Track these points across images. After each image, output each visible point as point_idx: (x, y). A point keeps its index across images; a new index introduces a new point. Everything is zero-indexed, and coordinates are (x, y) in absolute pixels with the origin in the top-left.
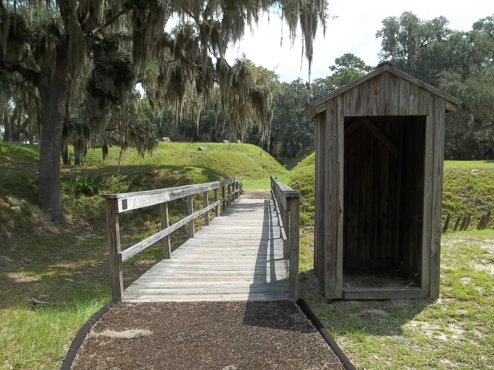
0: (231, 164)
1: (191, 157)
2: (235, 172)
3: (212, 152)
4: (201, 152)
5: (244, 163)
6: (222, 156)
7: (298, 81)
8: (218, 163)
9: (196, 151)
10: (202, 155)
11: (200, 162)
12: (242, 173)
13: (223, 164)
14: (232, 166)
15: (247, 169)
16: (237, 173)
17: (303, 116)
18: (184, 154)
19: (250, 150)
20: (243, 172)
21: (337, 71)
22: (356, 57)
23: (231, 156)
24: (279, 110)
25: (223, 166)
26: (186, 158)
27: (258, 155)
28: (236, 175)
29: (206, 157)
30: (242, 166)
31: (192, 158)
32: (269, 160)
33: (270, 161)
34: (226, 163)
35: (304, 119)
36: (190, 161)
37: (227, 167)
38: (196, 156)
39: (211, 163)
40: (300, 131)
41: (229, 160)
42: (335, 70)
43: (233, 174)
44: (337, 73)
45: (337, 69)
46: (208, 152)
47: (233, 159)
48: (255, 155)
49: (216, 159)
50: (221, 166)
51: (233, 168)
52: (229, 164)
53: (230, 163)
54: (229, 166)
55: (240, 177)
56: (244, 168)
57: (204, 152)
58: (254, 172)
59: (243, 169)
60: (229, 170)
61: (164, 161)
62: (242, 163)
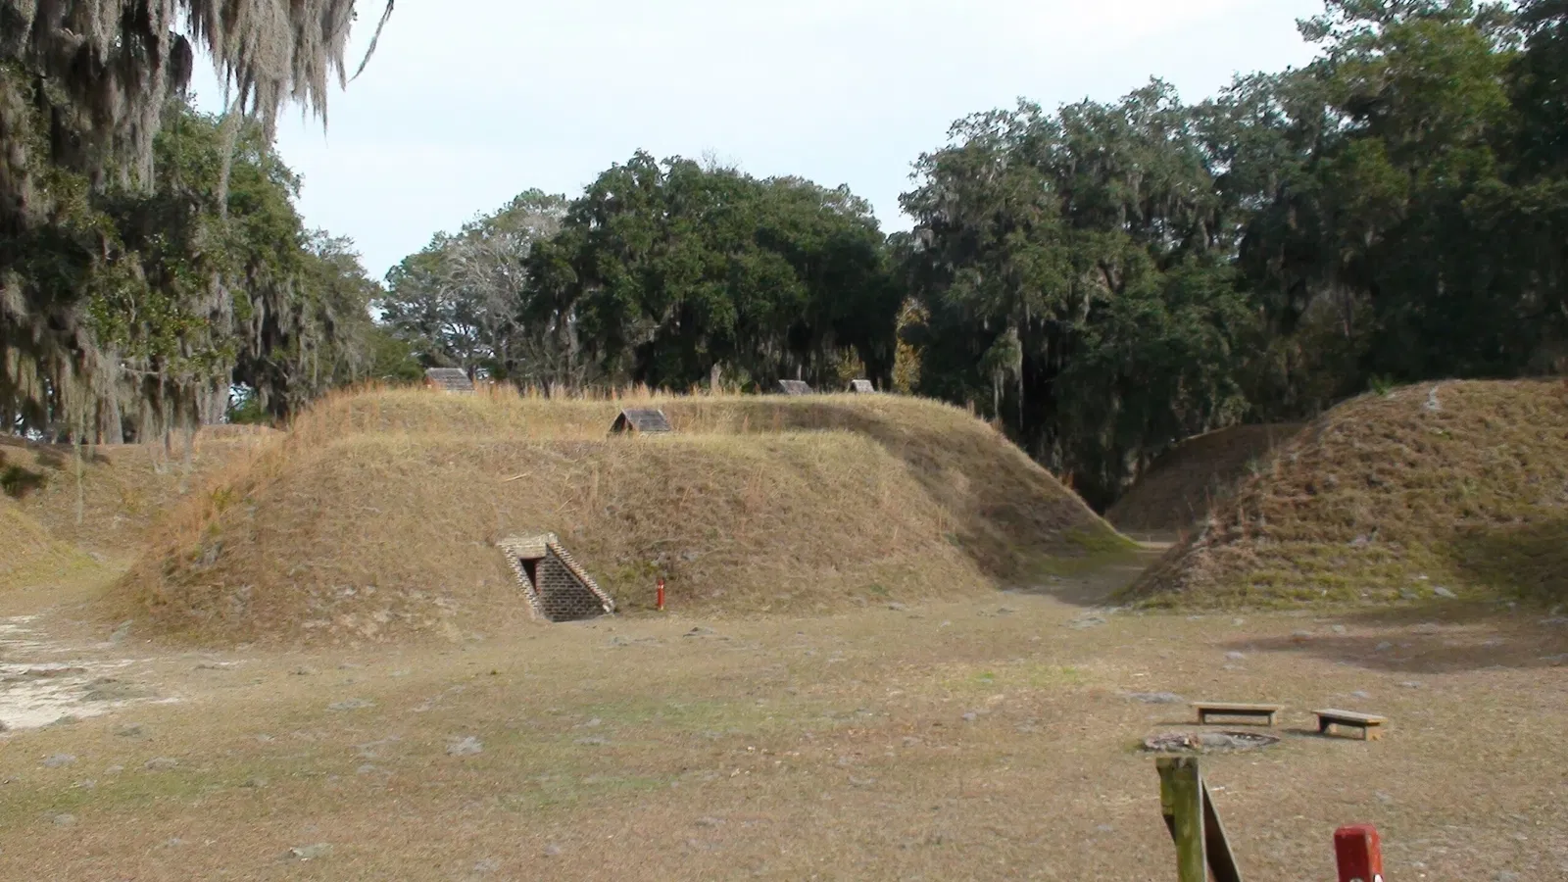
7: (1150, 94)
9: (598, 437)
21: (1335, 43)
42: (1329, 41)
44: (1335, 52)
45: (1334, 34)
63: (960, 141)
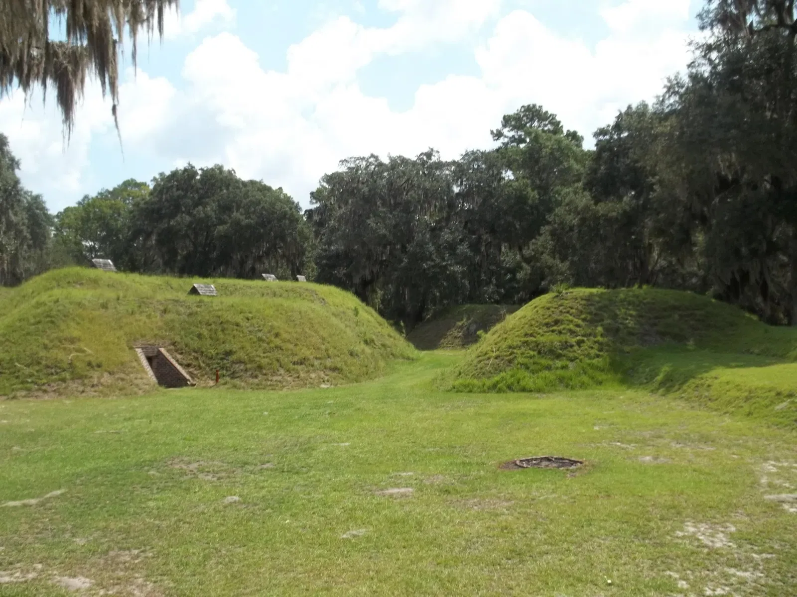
0: (285, 336)
1: (165, 311)
2: (296, 359)
3: (229, 300)
4: (198, 298)
5: (322, 333)
6: (258, 311)
7: (429, 155)
8: (246, 331)
9: (182, 296)
10: (198, 306)
11: (193, 329)
12: (316, 363)
13: (260, 334)
14: (289, 341)
15: (331, 351)
16: (301, 364)
17: (441, 229)
18: (144, 302)
19: (330, 300)
20: (320, 359)
21: (506, 140)
22: (547, 112)
23: (284, 312)
24: (391, 213)
25: (260, 339)
26: (149, 316)
27: (351, 313)
28: (299, 367)
29: (210, 312)
30: (316, 340)
31: (168, 317)
32: (377, 325)
33: (380, 329)
34: (269, 332)
35: (446, 236)
36: (160, 324)
37: (272, 345)
38: (182, 310)
39: (223, 330)
40: (438, 261)
41: (278, 324)
42: (503, 140)
43: (292, 366)
44: (506, 145)
45: (506, 137)
46: (216, 301)
47: (289, 320)
48: (344, 313)
49: (239, 319)
50: (255, 340)
51: (291, 346)
52: (277, 335)
53: (282, 332)
54: (278, 341)
55: (313, 375)
56: (323, 347)
57: (206, 299)
58: (350, 360)
59: (319, 349)
60: (277, 354)
61: (72, 324)
62: (316, 332)
63: (343, 169)
